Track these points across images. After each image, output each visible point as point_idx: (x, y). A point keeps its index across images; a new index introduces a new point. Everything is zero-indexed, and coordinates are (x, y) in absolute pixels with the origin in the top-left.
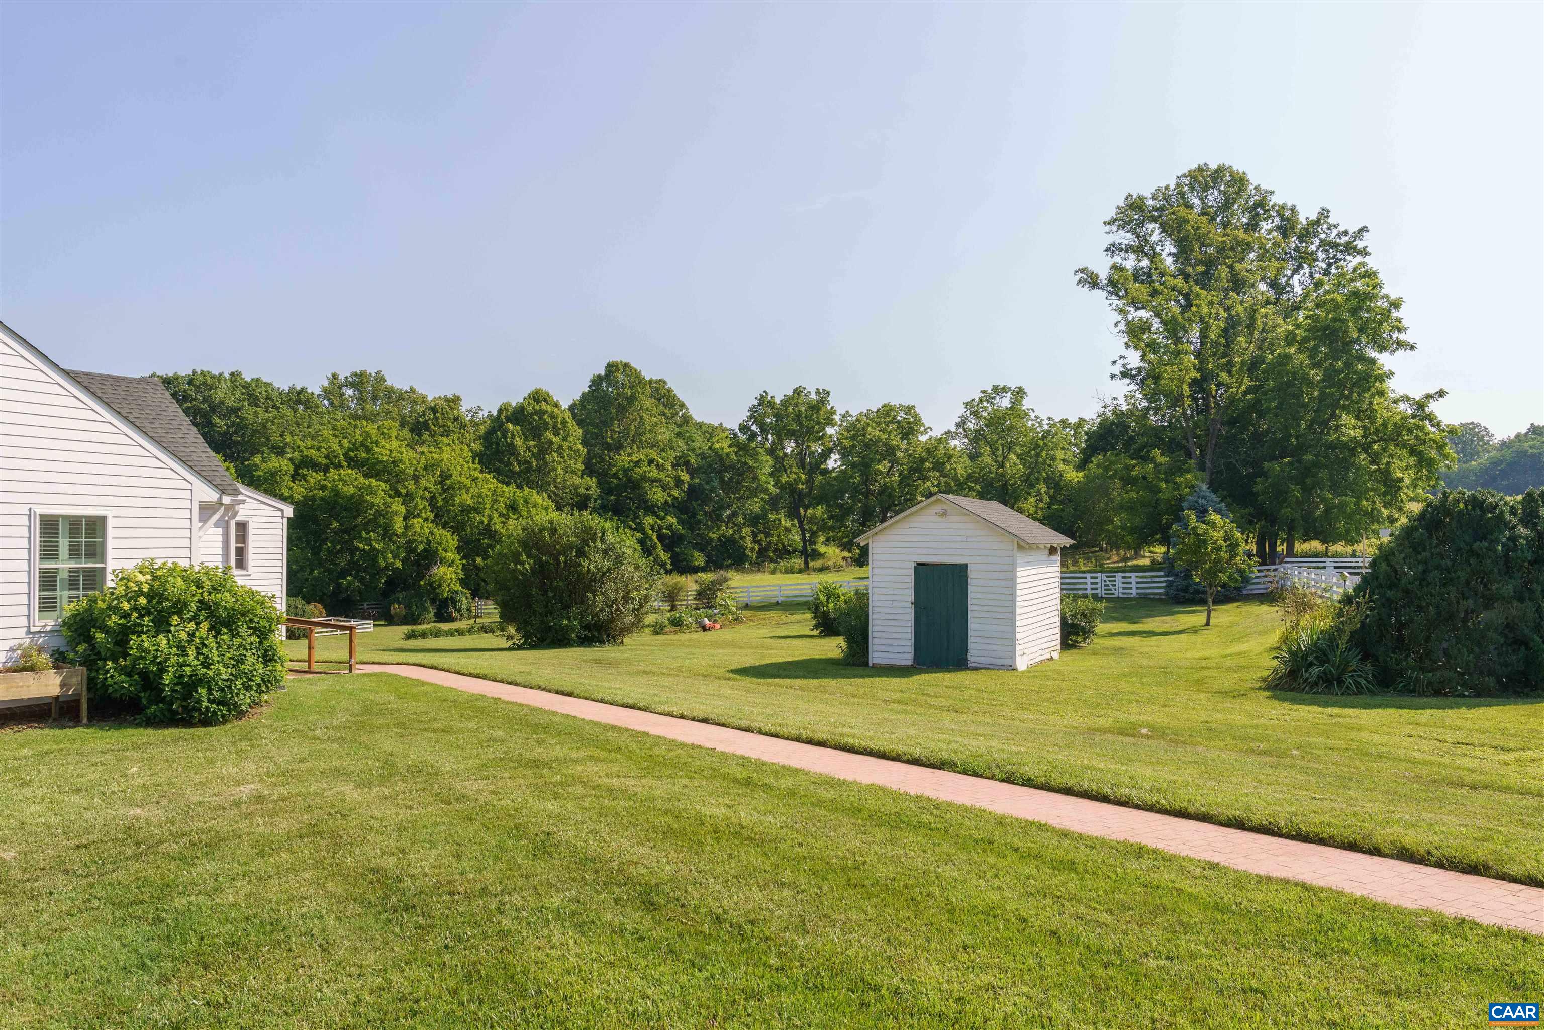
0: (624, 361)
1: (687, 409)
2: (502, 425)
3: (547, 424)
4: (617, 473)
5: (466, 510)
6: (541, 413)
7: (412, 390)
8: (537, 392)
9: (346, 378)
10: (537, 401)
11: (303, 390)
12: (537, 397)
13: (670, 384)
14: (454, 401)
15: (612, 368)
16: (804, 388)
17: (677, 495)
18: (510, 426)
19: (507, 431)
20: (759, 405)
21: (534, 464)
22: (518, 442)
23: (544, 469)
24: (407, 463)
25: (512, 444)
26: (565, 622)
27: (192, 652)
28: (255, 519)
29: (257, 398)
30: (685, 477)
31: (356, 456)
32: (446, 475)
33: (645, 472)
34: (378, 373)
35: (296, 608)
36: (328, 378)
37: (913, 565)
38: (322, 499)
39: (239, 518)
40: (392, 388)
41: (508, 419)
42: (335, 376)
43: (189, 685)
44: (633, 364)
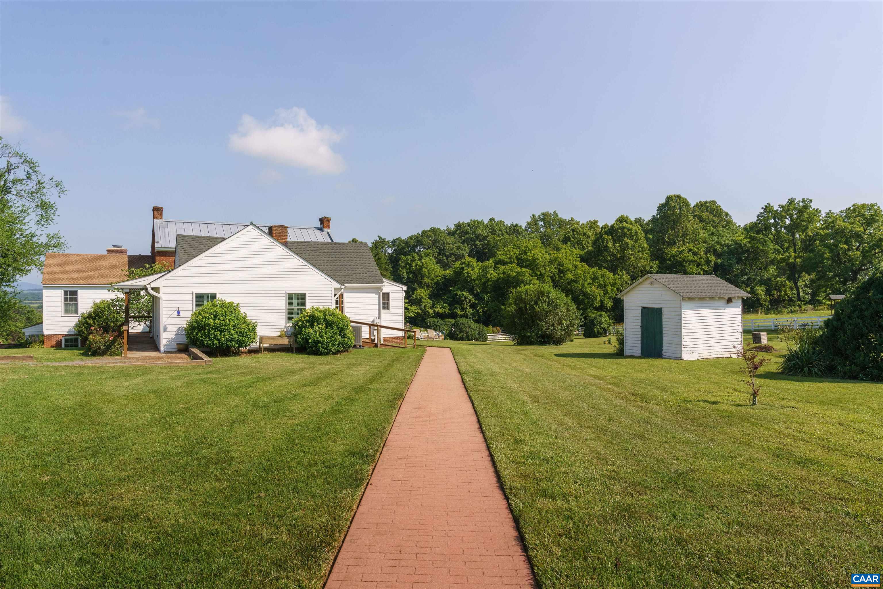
0: (677, 194)
1: (730, 217)
2: (602, 236)
3: (626, 234)
4: (670, 258)
5: (570, 282)
6: (623, 228)
7: (572, 219)
8: (621, 217)
9: (539, 216)
10: (621, 222)
11: (517, 225)
12: (622, 220)
13: (718, 203)
14: (594, 223)
15: (669, 199)
16: (795, 199)
17: (706, 269)
18: (606, 236)
19: (604, 239)
20: (765, 212)
21: (619, 256)
22: (610, 245)
23: (624, 258)
24: (541, 260)
25: (607, 246)
26: (529, 334)
27: (318, 333)
28: (392, 291)
29: (495, 231)
30: (713, 259)
31: (521, 257)
32: (560, 264)
33: (685, 257)
34: (555, 212)
35: (480, 328)
36: (531, 217)
37: (641, 308)
38: (503, 278)
39: (383, 291)
40: (561, 218)
41: (606, 233)
42: (534, 216)
43: (317, 342)
44: (683, 196)
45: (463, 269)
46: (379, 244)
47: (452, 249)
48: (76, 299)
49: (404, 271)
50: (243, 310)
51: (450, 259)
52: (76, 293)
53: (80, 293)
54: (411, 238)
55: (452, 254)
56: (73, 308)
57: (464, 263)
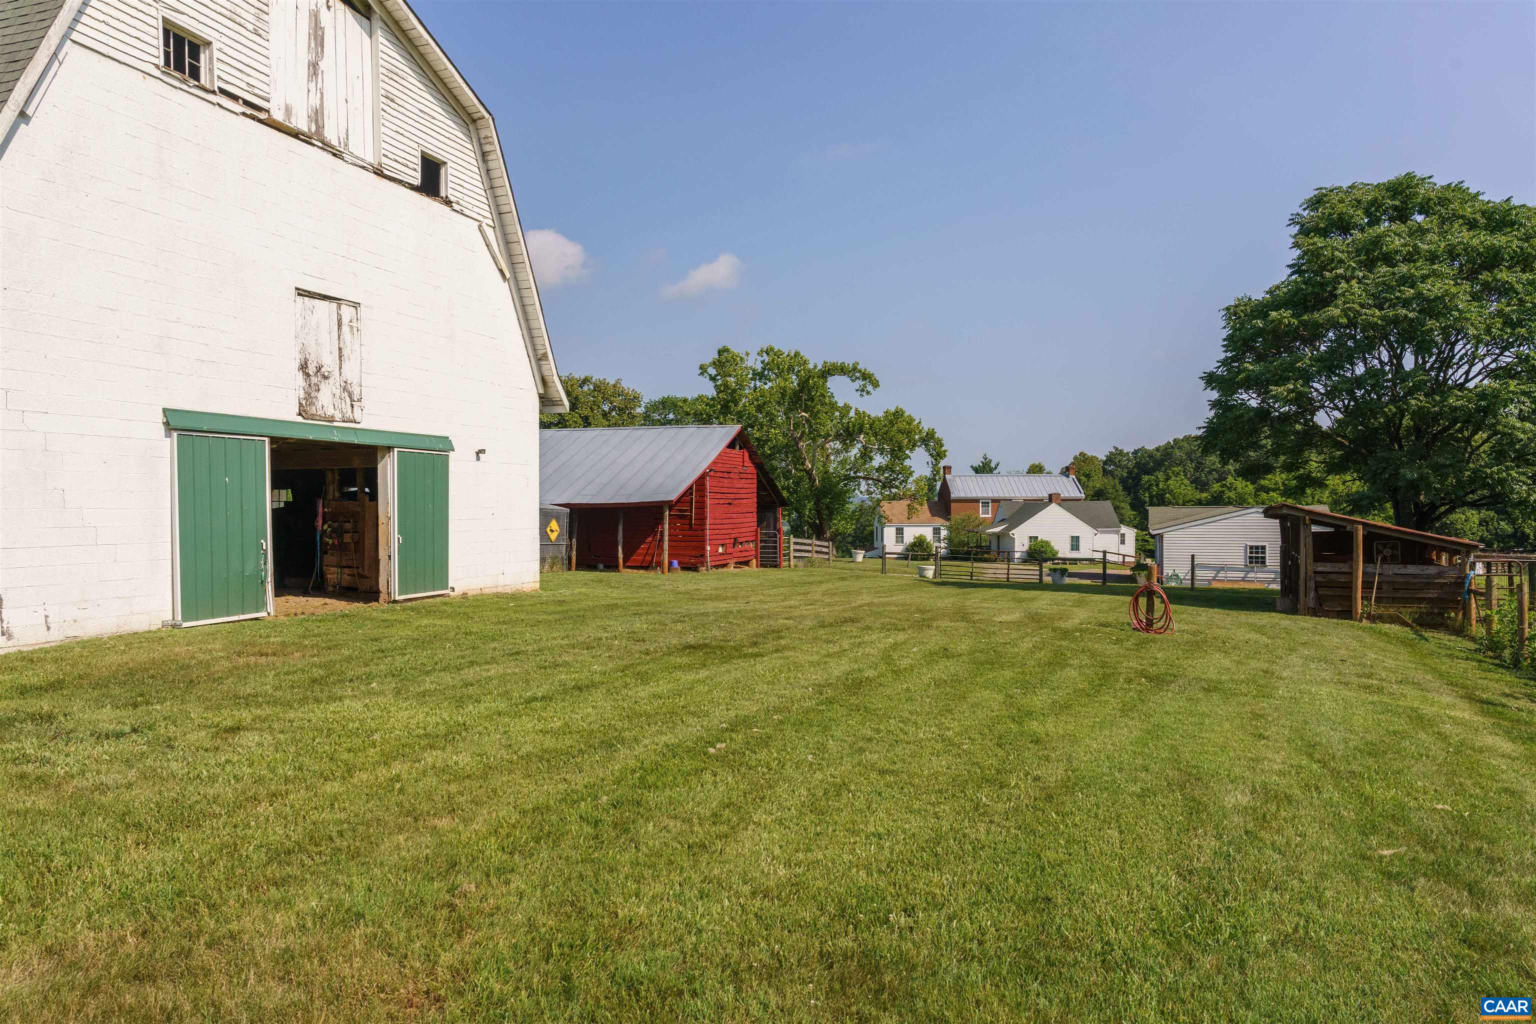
45: (1223, 492)
46: (1114, 458)
47: (1214, 464)
48: (902, 534)
49: (1147, 495)
50: (1052, 544)
51: (1210, 477)
52: (902, 529)
53: (905, 529)
54: (1157, 449)
55: (1214, 470)
56: (900, 539)
57: (1225, 485)
